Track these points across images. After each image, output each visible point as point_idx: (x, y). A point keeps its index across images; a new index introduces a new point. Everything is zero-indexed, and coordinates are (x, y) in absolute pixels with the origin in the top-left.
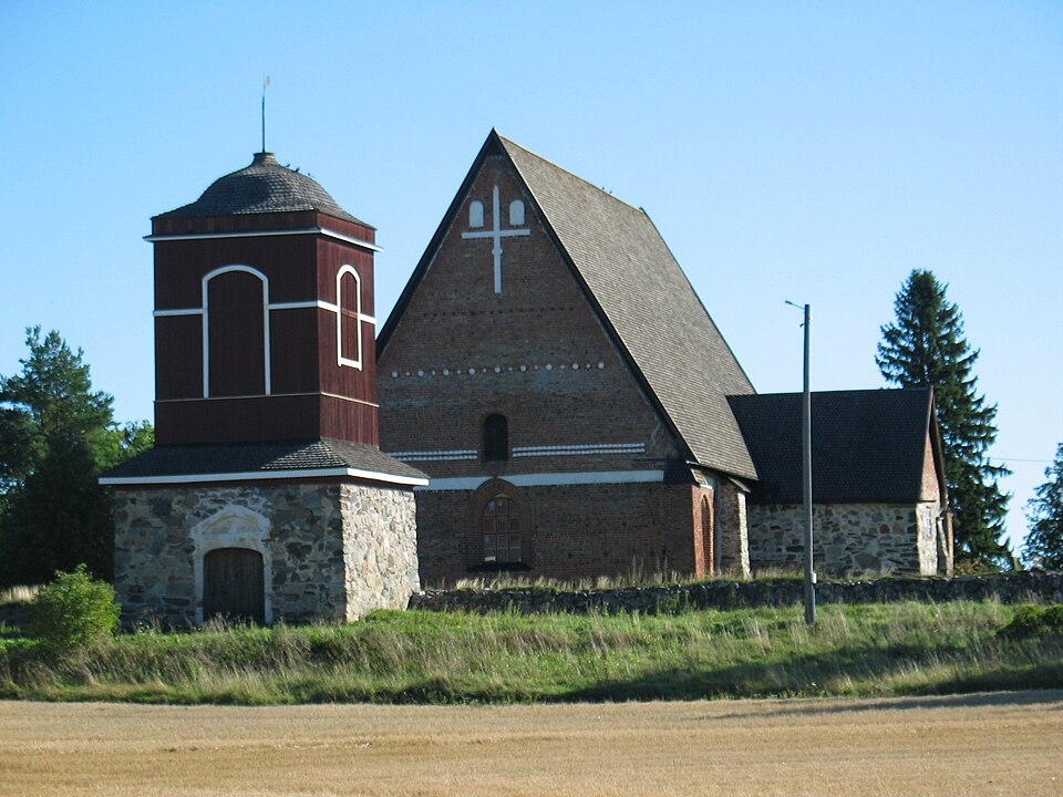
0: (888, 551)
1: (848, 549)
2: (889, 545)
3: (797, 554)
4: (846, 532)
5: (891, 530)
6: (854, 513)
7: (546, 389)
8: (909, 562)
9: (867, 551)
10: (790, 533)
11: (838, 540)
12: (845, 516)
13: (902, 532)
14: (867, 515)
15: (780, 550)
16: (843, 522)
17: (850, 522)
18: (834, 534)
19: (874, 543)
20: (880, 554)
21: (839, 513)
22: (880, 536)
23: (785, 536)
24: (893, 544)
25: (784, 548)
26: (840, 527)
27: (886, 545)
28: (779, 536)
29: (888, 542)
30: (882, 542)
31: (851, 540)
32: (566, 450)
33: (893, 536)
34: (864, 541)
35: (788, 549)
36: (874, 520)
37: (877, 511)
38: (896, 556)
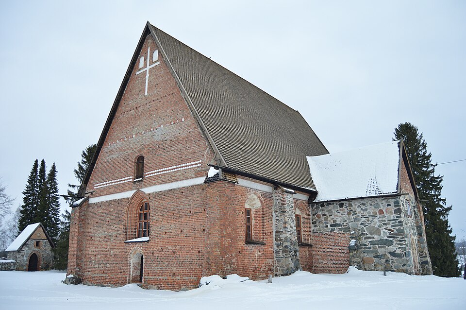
0: (384, 224)
1: (362, 224)
2: (385, 221)
3: (336, 228)
4: (360, 215)
5: (385, 213)
6: (364, 204)
7: (159, 138)
8: (397, 230)
9: (372, 225)
10: (332, 217)
11: (356, 219)
12: (359, 206)
13: (391, 213)
14: (371, 205)
15: (327, 226)
16: (358, 210)
17: (362, 209)
18: (354, 216)
19: (376, 220)
20: (380, 226)
21: (356, 205)
22: (379, 216)
23: (329, 219)
24: (387, 220)
25: (329, 225)
26: (357, 212)
27: (382, 220)
28: (326, 219)
29: (384, 219)
30: (380, 219)
31: (363, 219)
32: (166, 171)
33: (386, 215)
34: (370, 219)
35: (331, 226)
36: (375, 208)
37: (376, 202)
38: (389, 227)
